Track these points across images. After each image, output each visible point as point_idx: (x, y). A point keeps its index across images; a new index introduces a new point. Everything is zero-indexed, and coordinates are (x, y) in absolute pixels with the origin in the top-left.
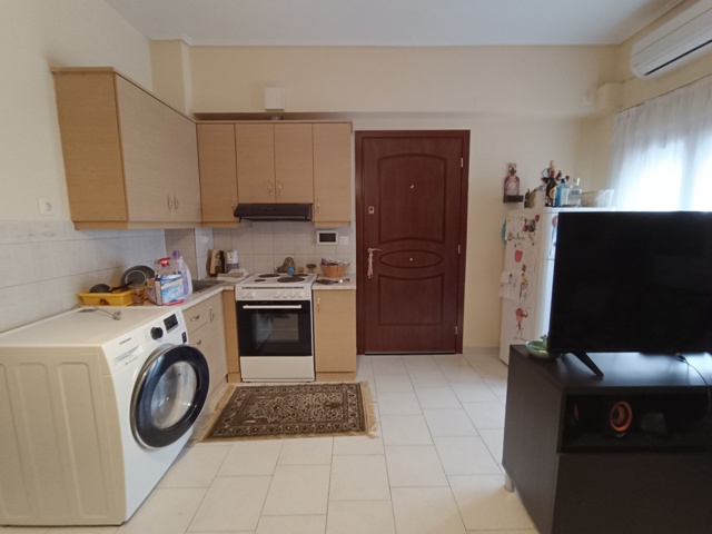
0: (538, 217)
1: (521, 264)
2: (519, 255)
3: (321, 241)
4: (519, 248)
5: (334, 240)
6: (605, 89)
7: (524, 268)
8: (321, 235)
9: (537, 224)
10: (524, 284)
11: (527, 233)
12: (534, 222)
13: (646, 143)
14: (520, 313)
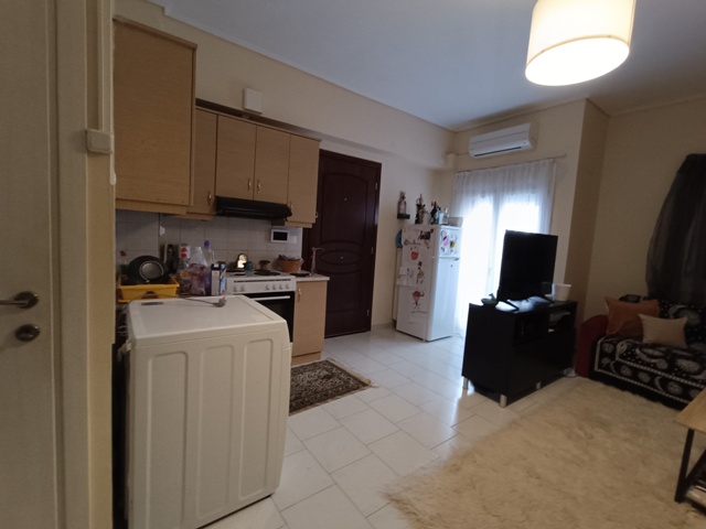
0: (432, 231)
1: (417, 261)
2: (415, 256)
3: (275, 239)
4: (414, 250)
5: (286, 239)
6: (451, 156)
7: (420, 264)
8: (275, 233)
9: (432, 235)
10: (421, 274)
11: (423, 241)
12: (429, 233)
13: (474, 193)
14: (417, 294)
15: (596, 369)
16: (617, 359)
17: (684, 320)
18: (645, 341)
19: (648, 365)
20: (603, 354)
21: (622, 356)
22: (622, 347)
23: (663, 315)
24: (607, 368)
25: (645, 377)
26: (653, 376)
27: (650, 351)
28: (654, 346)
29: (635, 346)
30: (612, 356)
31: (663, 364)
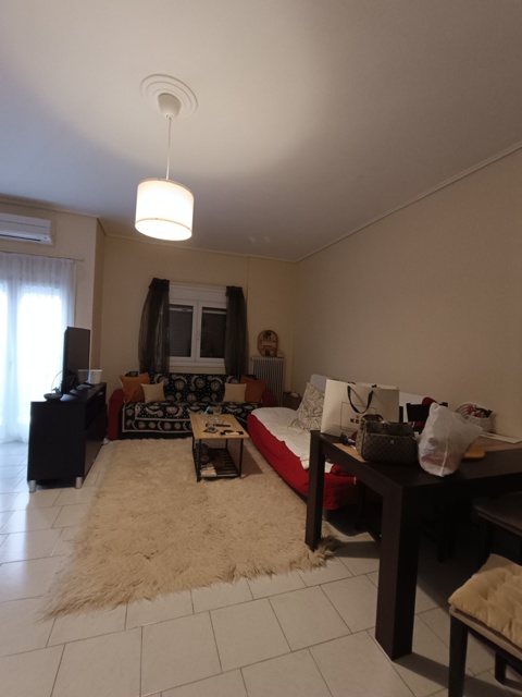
15: (124, 431)
16: (136, 418)
17: (162, 384)
18: (147, 401)
19: (153, 416)
20: (127, 418)
21: (139, 416)
22: (138, 410)
23: (152, 382)
24: (131, 428)
25: (152, 425)
26: (156, 422)
27: (152, 407)
28: (152, 403)
29: (144, 406)
30: (132, 417)
31: (160, 413)
